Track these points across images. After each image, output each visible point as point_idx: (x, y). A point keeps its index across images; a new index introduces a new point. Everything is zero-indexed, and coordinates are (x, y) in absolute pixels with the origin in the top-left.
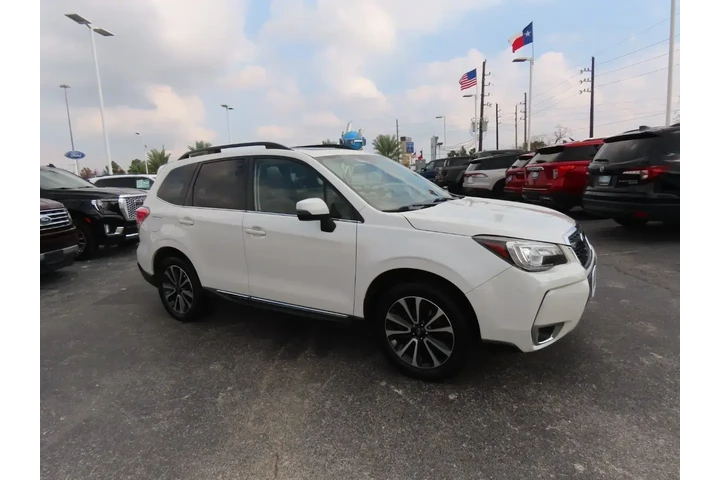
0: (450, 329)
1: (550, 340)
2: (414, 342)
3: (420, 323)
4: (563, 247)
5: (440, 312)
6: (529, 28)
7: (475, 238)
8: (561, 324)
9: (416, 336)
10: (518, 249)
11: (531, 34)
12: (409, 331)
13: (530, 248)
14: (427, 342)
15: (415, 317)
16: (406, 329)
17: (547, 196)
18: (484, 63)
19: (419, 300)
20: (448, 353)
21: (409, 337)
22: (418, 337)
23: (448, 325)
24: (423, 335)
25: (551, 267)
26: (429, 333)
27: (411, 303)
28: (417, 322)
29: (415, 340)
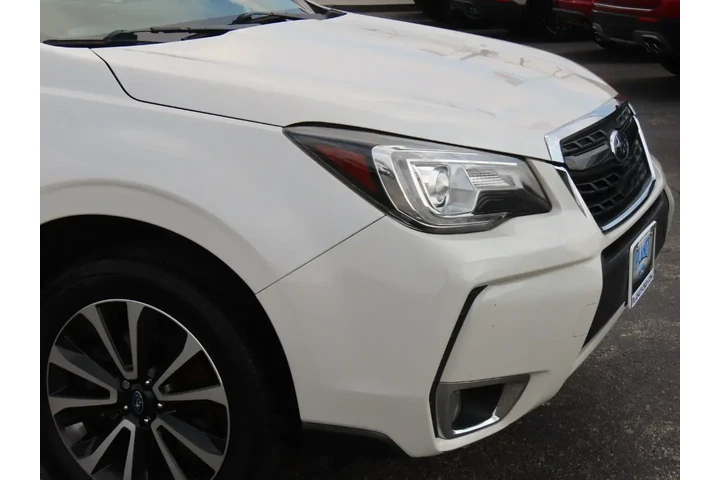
0: (218, 394)
1: (492, 425)
2: (125, 432)
3: (142, 376)
4: (540, 167)
5: (193, 345)
7: (292, 132)
8: (522, 380)
9: (130, 414)
10: (402, 165)
12: (113, 400)
13: (443, 168)
14: (161, 429)
15: (126, 358)
16: (105, 394)
17: (650, 27)
19: (135, 308)
20: (215, 461)
21: (112, 415)
22: (138, 418)
23: (214, 382)
24: (151, 409)
25: (498, 222)
26: (165, 403)
27: (116, 318)
28: (133, 375)
29: (128, 424)
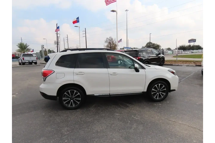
0: (165, 89)
6: (78, 18)
11: (79, 20)
12: (157, 92)
18: (57, 24)
26: (161, 91)
